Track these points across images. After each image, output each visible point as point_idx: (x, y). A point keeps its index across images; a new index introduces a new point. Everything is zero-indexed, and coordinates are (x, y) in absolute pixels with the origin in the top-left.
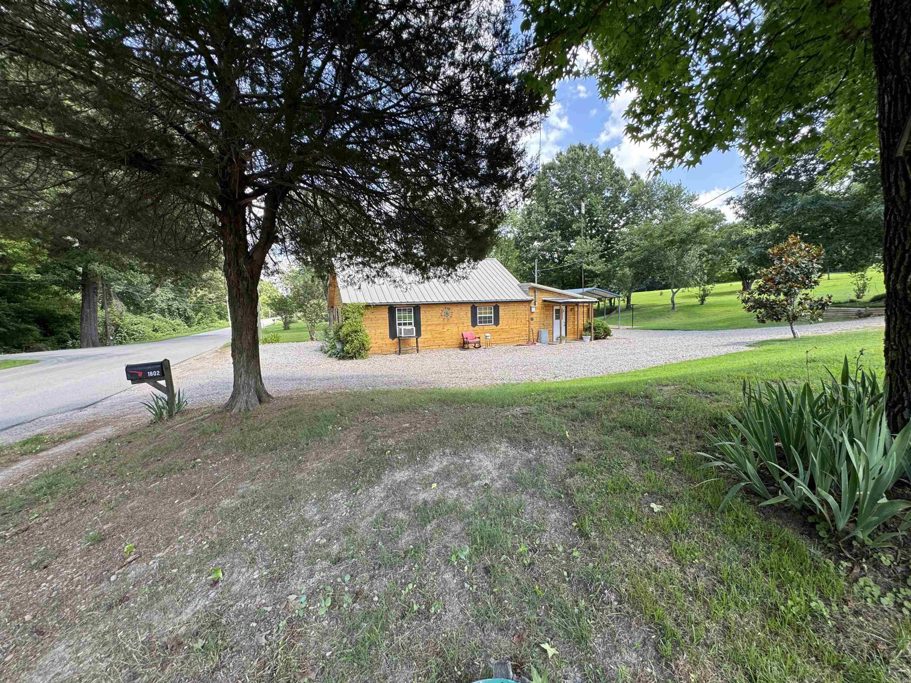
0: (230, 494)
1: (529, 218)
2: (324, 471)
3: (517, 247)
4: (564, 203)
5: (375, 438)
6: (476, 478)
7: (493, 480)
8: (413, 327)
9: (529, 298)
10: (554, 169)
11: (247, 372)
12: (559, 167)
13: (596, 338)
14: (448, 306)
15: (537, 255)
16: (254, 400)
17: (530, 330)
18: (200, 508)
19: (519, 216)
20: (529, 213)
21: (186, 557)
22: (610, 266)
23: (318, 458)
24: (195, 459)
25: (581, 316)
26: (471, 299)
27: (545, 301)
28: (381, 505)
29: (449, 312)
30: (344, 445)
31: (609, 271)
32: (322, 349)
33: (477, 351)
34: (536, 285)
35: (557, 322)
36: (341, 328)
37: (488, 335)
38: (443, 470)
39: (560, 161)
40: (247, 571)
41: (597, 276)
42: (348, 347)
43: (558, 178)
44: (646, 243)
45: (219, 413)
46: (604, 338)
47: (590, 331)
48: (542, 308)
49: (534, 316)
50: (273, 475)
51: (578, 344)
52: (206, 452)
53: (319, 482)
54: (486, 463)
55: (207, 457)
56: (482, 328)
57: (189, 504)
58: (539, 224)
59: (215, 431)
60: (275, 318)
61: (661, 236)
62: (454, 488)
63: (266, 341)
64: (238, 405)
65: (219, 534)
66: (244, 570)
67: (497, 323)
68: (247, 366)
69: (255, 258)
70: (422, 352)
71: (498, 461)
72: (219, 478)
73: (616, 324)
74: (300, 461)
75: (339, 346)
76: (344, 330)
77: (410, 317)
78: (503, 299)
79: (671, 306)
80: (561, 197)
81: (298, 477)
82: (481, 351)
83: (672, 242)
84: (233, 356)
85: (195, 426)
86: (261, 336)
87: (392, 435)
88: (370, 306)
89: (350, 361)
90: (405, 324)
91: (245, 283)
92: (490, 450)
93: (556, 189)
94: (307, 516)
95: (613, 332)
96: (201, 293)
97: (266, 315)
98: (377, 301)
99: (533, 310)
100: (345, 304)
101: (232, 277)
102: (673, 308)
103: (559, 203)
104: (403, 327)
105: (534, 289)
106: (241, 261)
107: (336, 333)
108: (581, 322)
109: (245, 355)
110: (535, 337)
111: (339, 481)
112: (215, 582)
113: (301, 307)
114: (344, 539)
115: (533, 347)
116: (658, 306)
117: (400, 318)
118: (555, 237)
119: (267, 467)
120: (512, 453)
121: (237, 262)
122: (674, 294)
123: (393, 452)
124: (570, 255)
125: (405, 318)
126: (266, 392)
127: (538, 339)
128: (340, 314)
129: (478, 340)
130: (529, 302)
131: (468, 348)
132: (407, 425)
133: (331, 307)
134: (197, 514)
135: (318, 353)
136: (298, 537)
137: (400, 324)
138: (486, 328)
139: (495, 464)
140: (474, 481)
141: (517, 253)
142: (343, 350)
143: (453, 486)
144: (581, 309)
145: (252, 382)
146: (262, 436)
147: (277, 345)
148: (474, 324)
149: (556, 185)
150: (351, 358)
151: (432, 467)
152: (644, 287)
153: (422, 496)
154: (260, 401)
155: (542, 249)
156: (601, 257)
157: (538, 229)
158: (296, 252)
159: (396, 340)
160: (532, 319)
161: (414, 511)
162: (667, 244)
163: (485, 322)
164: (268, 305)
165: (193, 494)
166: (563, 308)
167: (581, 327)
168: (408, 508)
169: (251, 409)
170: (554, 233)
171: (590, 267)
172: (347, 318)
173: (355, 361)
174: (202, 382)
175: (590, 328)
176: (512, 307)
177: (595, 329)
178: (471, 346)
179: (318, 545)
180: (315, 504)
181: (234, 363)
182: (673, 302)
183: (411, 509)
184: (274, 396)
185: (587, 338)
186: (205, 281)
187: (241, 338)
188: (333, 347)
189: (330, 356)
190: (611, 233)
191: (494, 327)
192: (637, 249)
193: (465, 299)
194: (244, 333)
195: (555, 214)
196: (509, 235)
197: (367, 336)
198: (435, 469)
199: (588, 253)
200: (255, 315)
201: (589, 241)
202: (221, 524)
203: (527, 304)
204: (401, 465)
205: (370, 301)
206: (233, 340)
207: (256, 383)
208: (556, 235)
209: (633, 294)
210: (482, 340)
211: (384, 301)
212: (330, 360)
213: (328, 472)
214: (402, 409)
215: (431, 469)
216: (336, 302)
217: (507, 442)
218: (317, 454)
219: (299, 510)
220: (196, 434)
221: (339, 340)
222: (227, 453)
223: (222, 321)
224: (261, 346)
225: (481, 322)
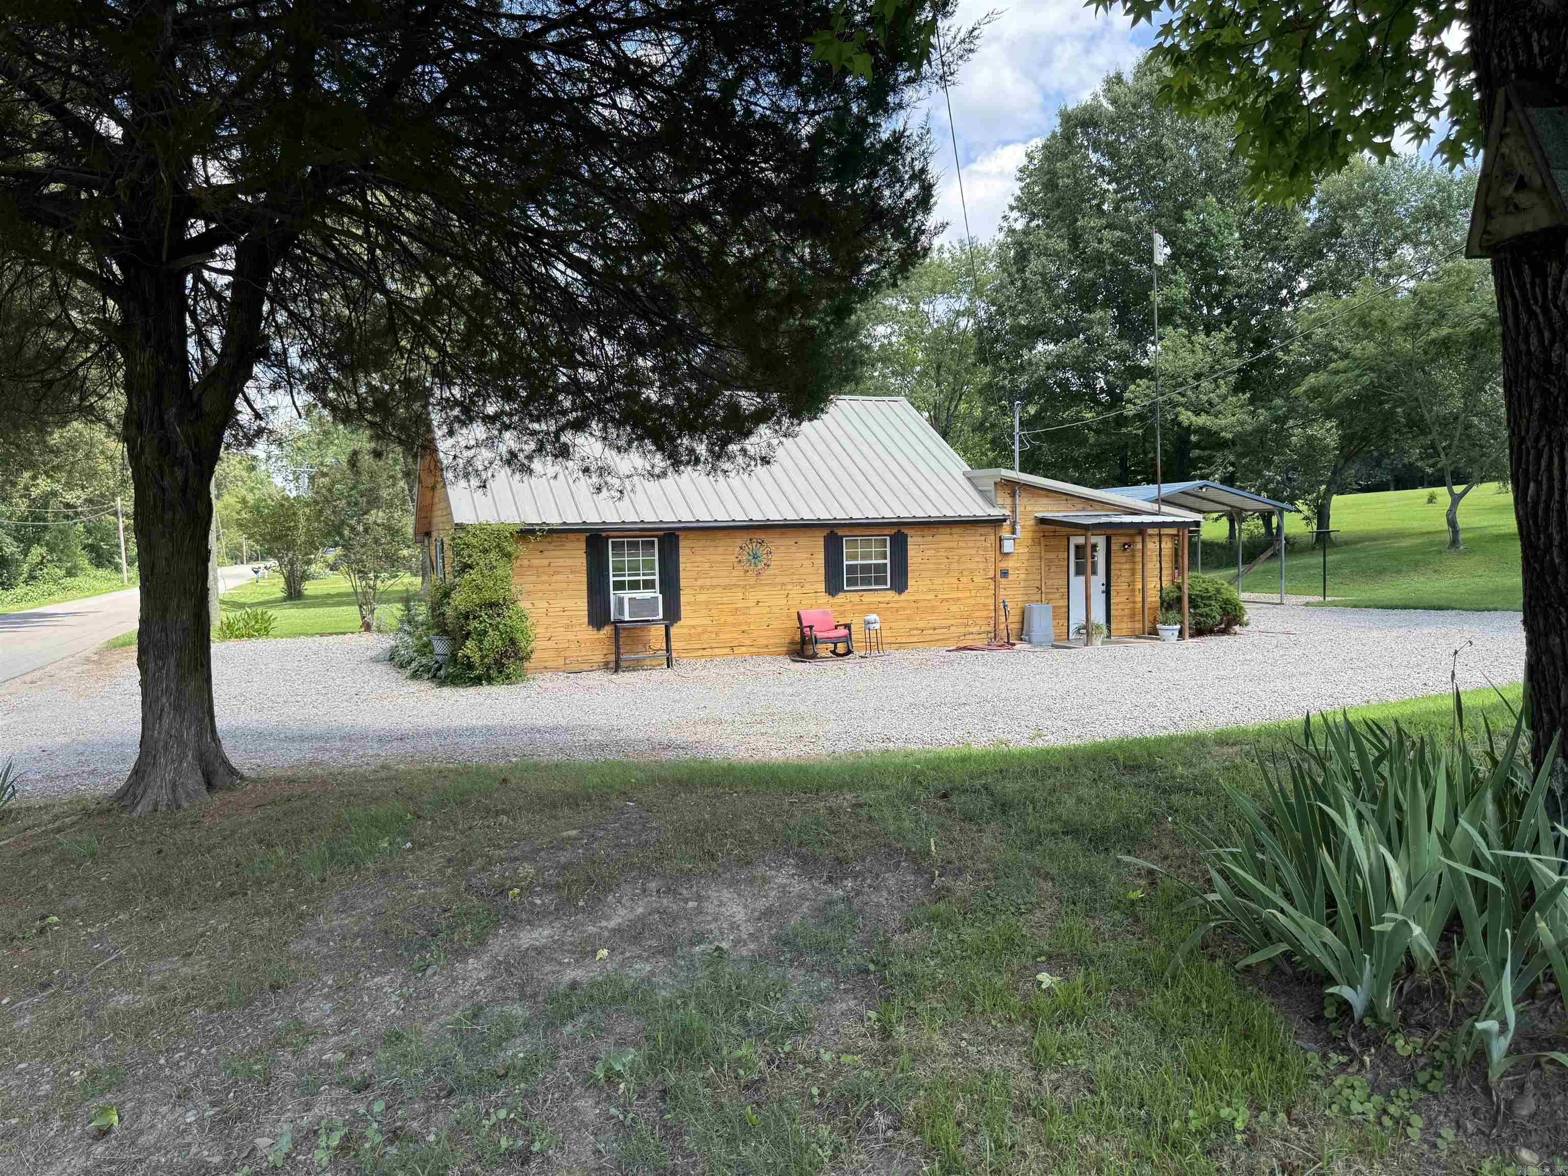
0: (134, 983)
1: (1022, 270)
2: (357, 935)
3: (985, 355)
4: (1127, 228)
5: (490, 861)
6: (699, 938)
7: (737, 942)
8: (655, 594)
9: (996, 512)
10: (1096, 125)
11: (176, 708)
12: (1112, 121)
13: (1200, 631)
14: (760, 535)
15: (1043, 380)
16: (194, 781)
17: (999, 607)
18: (62, 1010)
19: (991, 266)
20: (1022, 257)
21: (36, 1099)
22: (1263, 415)
23: (346, 907)
24: (44, 918)
25: (1152, 566)
26: (824, 515)
27: (1043, 521)
28: (475, 993)
29: (761, 551)
30: (412, 878)
31: (1262, 430)
32: (393, 658)
33: (839, 663)
34: (1015, 475)
35: (1077, 583)
36: (447, 595)
37: (872, 617)
38: (633, 924)
39: (1114, 102)
40: (172, 1111)
41: (1223, 444)
42: (470, 648)
43: (1112, 152)
44: (1371, 348)
45: (101, 813)
46: (1224, 632)
47: (1180, 611)
48: (1036, 542)
49: (1010, 564)
50: (236, 947)
51: (1144, 646)
52: (70, 903)
53: (342, 956)
54: (737, 911)
55: (74, 912)
56: (854, 597)
57: (38, 1006)
58: (1049, 290)
59: (93, 855)
60: (261, 565)
61: (1412, 328)
62: (647, 960)
63: (230, 631)
64: (151, 796)
65: (107, 1058)
66: (164, 1109)
67: (900, 583)
68: (180, 692)
69: (207, 407)
70: (684, 664)
71: (762, 904)
72: (103, 954)
73: (1272, 590)
74: (301, 916)
75: (441, 647)
76: (458, 599)
77: (649, 565)
78: (920, 512)
79: (1448, 537)
80: (1117, 209)
81: (295, 948)
82: (848, 664)
83: (1445, 345)
84: (141, 664)
85: (40, 843)
86: (218, 616)
87: (531, 856)
88: (532, 532)
89: (472, 691)
90: (634, 585)
91: (179, 473)
92: (751, 881)
93: (1104, 184)
94: (309, 1019)
95: (1250, 613)
96: (44, 485)
97: (235, 557)
98: (554, 519)
99: (1008, 546)
100: (460, 527)
101: (147, 459)
102: (1455, 542)
103: (1110, 226)
104: (627, 595)
105: (1012, 487)
106: (171, 413)
107: (436, 608)
108: (1153, 584)
109: (172, 662)
110: (1014, 627)
111: (389, 952)
112: (104, 1133)
113: (337, 529)
114: (383, 1054)
115: (1002, 654)
116: (1411, 535)
117: (618, 569)
118: (1098, 329)
119: (221, 928)
120: (797, 887)
121: (161, 418)
122: (1456, 499)
123: (528, 890)
124: (1143, 382)
125: (634, 568)
126: (225, 762)
127: (1023, 633)
128: (449, 553)
129: (842, 632)
130: (996, 523)
131: (814, 656)
132: (574, 833)
133: (424, 533)
134: (58, 1022)
135: (381, 668)
136: (285, 1055)
137: (619, 586)
138: (868, 598)
139: (753, 910)
140: (693, 944)
141: (984, 375)
142: (454, 659)
143: (645, 954)
144: (1152, 546)
145: (190, 735)
146: (211, 863)
147: (259, 644)
148: (833, 586)
149: (1102, 171)
150: (477, 681)
151: (608, 918)
152: (1388, 478)
153: (570, 975)
154: (210, 786)
155: (1058, 364)
156: (1238, 389)
157: (1046, 302)
158: (315, 386)
159: (607, 630)
160: (1005, 574)
161: (545, 1001)
162: (1433, 350)
163: (866, 581)
164: (240, 525)
165: (44, 986)
166: (1100, 541)
167: (1153, 598)
168: (534, 995)
169: (185, 805)
170: (1099, 314)
171: (1202, 420)
172: (466, 567)
173: (485, 689)
174: (47, 742)
175: (1179, 599)
176: (944, 539)
177: (1193, 603)
178: (823, 650)
179: (328, 1065)
180: (327, 997)
181: (143, 684)
182: (1452, 523)
183: (540, 999)
184: (246, 772)
185: (1170, 632)
186: (56, 452)
187: (163, 617)
188: (425, 649)
189: (415, 676)
190: (1271, 313)
191: (891, 596)
192: (1342, 364)
193: (808, 515)
194: (174, 604)
195: (1099, 259)
196: (963, 323)
197: (523, 617)
198: (612, 924)
199: (1198, 377)
200: (204, 557)
201: (1200, 338)
202: (111, 1041)
203: (988, 530)
204: (538, 916)
205: (533, 519)
206: (142, 621)
207: (200, 734)
208: (1101, 322)
209: (1336, 500)
210: (858, 634)
211: (572, 518)
212: (414, 686)
213: (363, 935)
214: (573, 801)
215: (604, 923)
216: (438, 519)
217: (796, 866)
218: (344, 901)
219: (292, 1008)
220: (46, 860)
221: (443, 631)
222: (124, 904)
223: (100, 572)
224: (217, 648)
225: (851, 582)
